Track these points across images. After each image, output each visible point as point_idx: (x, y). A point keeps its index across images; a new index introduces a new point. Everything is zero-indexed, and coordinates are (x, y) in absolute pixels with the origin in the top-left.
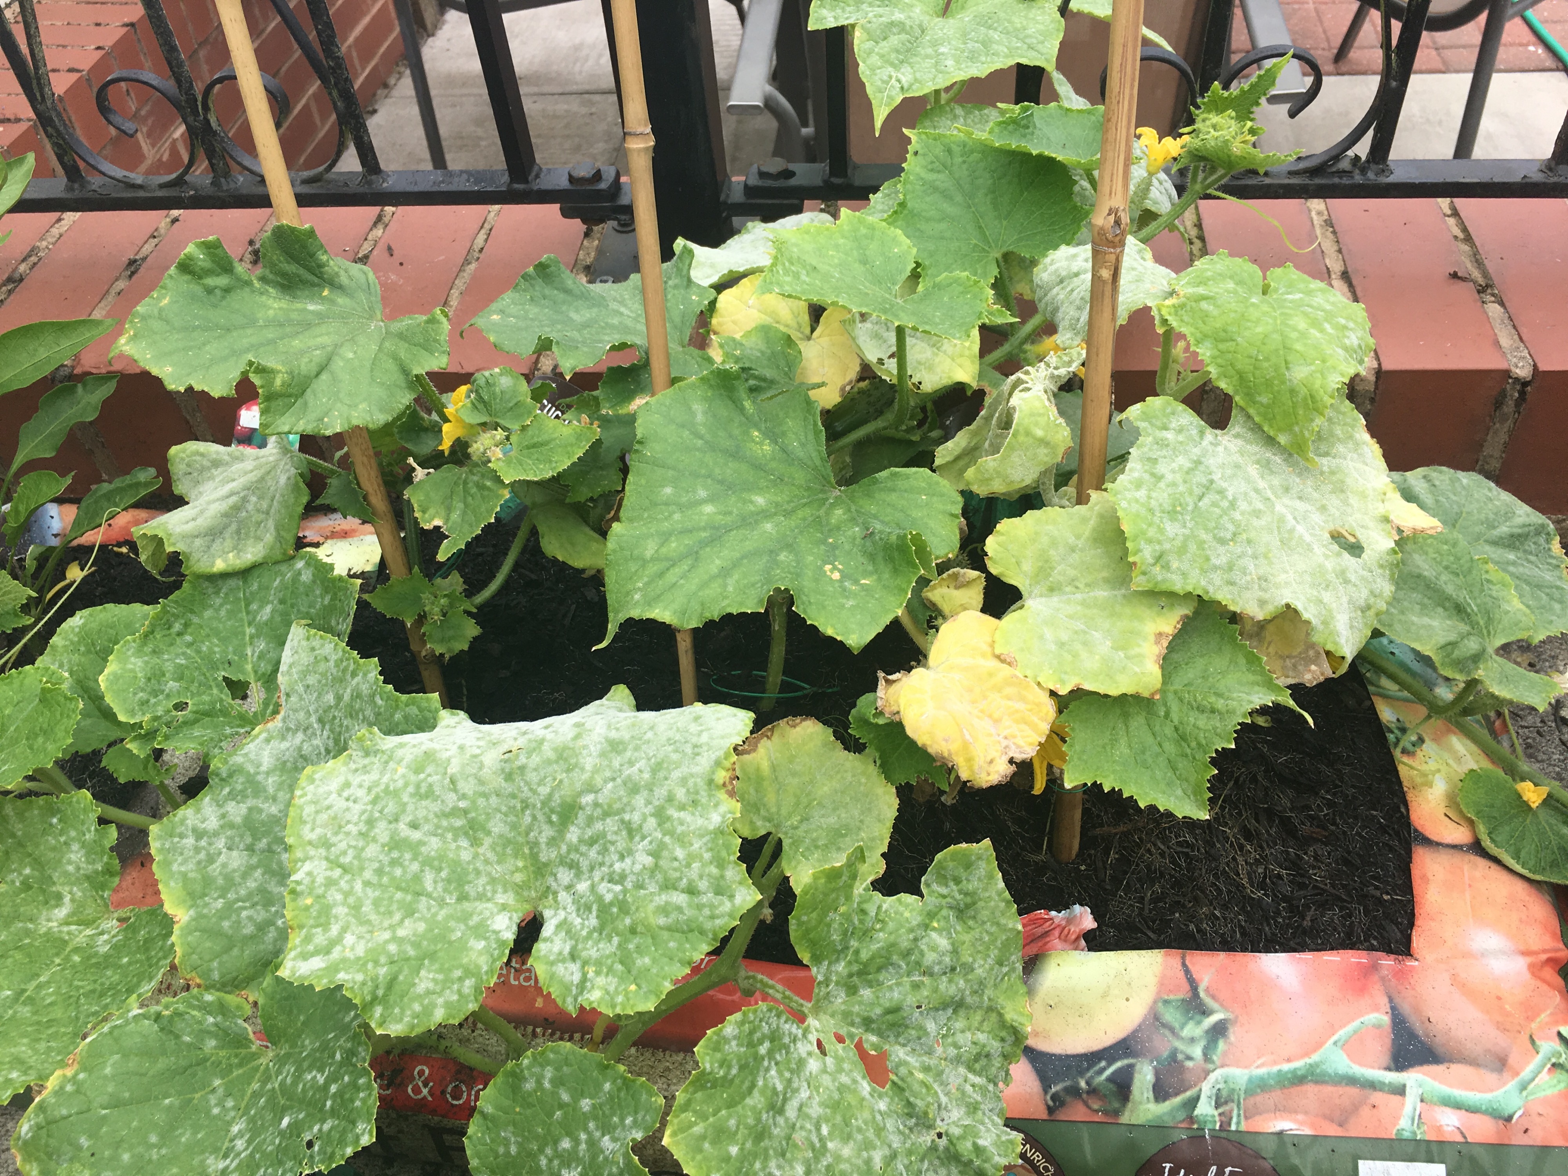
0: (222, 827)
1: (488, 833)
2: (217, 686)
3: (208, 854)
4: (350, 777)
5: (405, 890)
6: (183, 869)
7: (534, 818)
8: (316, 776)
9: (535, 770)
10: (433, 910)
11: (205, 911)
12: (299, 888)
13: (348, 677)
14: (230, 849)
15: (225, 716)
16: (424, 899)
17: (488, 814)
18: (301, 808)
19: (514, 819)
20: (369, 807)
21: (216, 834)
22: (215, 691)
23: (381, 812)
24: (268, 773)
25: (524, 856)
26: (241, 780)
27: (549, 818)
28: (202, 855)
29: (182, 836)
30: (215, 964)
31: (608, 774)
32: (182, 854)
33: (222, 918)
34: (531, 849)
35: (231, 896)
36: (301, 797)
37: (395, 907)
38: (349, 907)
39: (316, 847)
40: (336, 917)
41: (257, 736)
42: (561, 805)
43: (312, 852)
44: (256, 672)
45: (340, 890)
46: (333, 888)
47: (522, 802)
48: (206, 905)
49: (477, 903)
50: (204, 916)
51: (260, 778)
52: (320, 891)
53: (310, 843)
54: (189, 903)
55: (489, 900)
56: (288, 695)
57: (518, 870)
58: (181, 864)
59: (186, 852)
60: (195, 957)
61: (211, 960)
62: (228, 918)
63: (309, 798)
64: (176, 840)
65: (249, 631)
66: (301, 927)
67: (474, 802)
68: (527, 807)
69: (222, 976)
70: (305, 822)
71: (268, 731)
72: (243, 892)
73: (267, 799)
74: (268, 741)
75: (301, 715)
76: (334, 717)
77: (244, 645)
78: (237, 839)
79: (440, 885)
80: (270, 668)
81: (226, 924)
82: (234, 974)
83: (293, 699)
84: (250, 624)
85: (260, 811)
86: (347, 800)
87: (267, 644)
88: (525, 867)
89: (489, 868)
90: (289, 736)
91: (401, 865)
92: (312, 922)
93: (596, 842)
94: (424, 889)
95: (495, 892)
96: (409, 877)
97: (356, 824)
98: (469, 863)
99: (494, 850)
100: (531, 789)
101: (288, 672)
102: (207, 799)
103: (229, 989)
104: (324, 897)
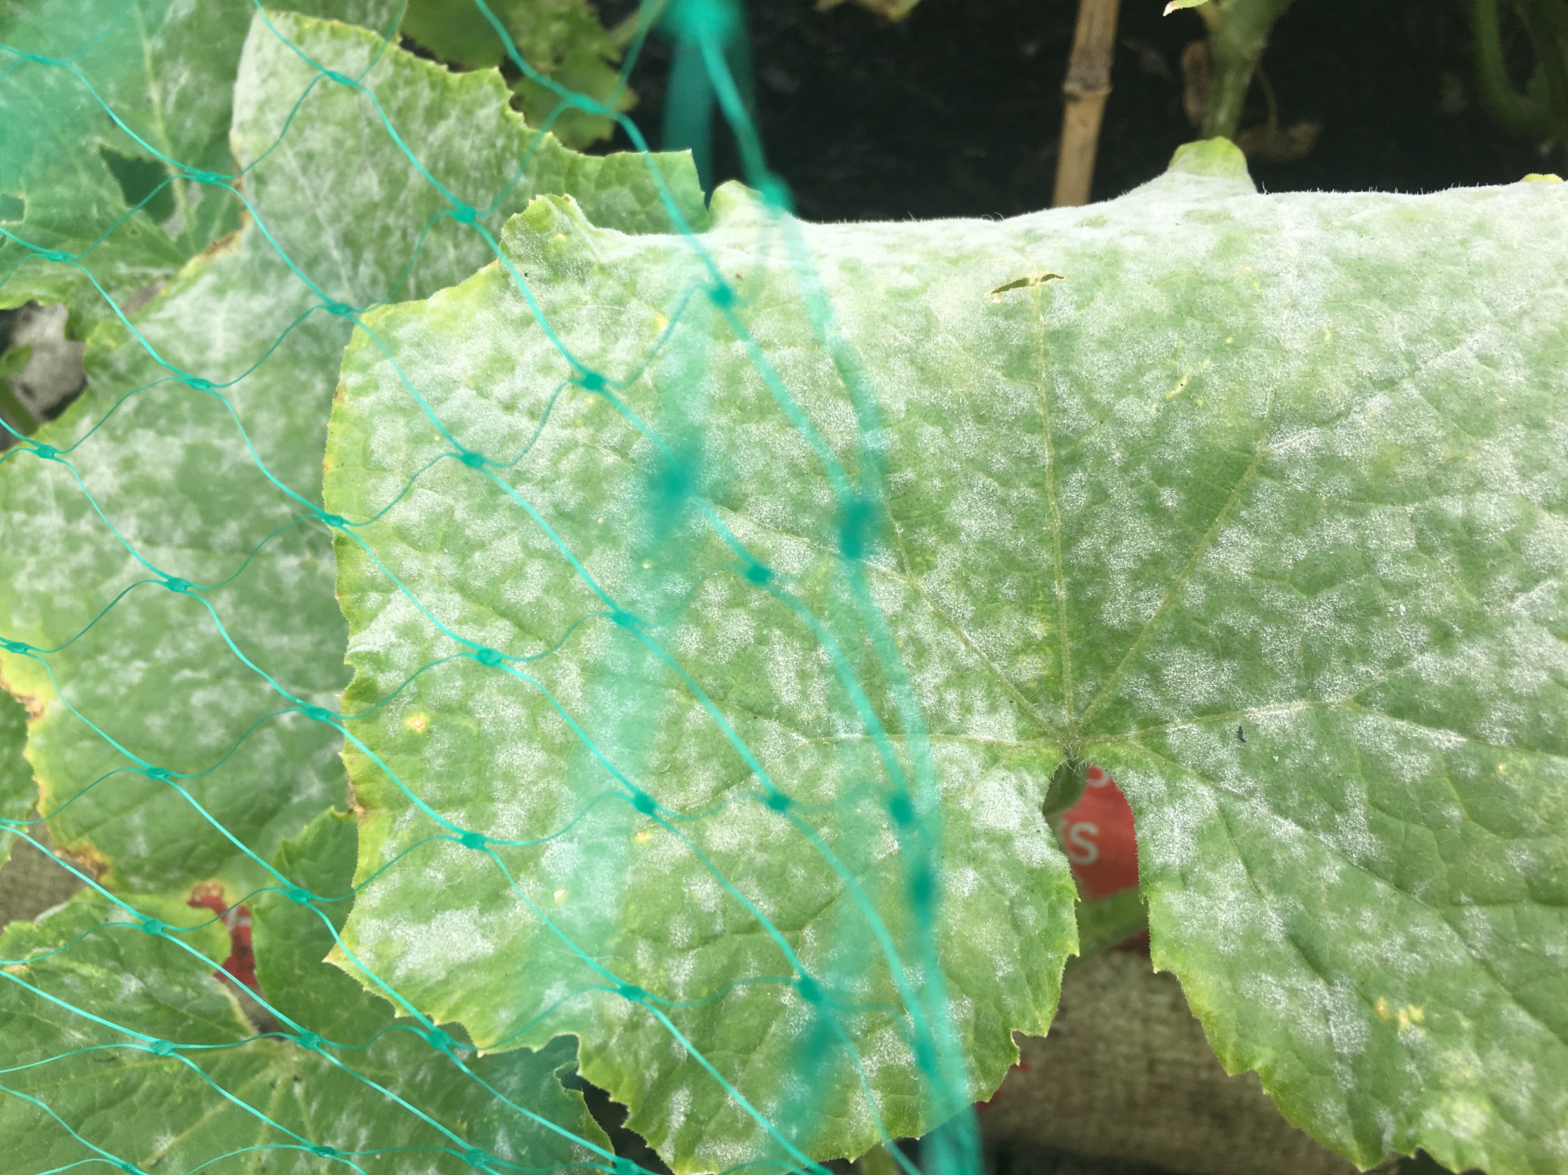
0: (127, 490)
1: (951, 534)
2: (90, 167)
3: (99, 554)
4: (510, 342)
5: (719, 698)
6: (41, 586)
7: (1100, 494)
8: (402, 333)
9: (1106, 344)
10: (805, 764)
11: (103, 690)
12: (385, 681)
13: (417, 125)
14: (150, 541)
15: (113, 237)
16: (772, 727)
17: (948, 475)
18: (364, 425)
19: (1031, 494)
20: (582, 434)
21: (113, 506)
22: (84, 179)
23: (621, 450)
24: (226, 367)
25: (1051, 610)
26: (164, 378)
27: (1150, 496)
28: (85, 556)
29: (31, 508)
30: (136, 819)
31: (1369, 366)
32: (34, 550)
33: (143, 708)
34: (1075, 588)
35: (163, 653)
36: (359, 391)
37: (690, 751)
38: (549, 747)
39: (421, 546)
40: (508, 777)
41: (191, 282)
42: (1198, 458)
43: (412, 563)
44: (174, 140)
45: (513, 689)
46: (492, 683)
47: (1057, 442)
48: (103, 675)
49: (924, 743)
50: (100, 703)
51: (210, 375)
52: (453, 690)
53: (402, 534)
54: (63, 667)
55: (951, 733)
56: (260, 179)
57: (1029, 646)
58: (35, 575)
59: (45, 546)
60: (85, 801)
61: (125, 809)
62: (160, 707)
63: (386, 394)
64: (18, 516)
65: (151, 45)
66: (399, 803)
67: (909, 437)
68: (1073, 460)
69: (157, 846)
70: (381, 469)
71: (218, 270)
72: (191, 646)
73: (229, 427)
74: (219, 291)
75: (298, 228)
76: (386, 231)
77: (141, 80)
78: (166, 521)
79: (818, 686)
80: (206, 132)
81: (155, 722)
82: (187, 842)
83: (276, 188)
84: (151, 31)
85: (217, 455)
86: (509, 407)
87: (196, 71)
88: (1052, 640)
89: (949, 638)
90: (271, 279)
91: (697, 619)
92: (431, 788)
93: (1330, 581)
94: (772, 697)
95: (967, 709)
96: (723, 657)
97: (544, 484)
98: (894, 621)
99: (965, 583)
100: (1091, 405)
101: (257, 124)
102: (86, 423)
103: (174, 874)
104: (463, 709)
